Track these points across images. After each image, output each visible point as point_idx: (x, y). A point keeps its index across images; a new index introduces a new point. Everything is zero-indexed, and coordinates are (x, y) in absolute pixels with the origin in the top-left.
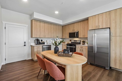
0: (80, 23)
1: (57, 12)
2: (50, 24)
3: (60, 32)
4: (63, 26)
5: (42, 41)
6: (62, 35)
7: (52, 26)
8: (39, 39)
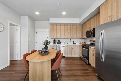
0: (96, 17)
1: (64, 13)
2: (66, 25)
3: (78, 31)
4: (82, 24)
5: (59, 41)
6: (81, 35)
7: (68, 26)
8: (56, 39)
